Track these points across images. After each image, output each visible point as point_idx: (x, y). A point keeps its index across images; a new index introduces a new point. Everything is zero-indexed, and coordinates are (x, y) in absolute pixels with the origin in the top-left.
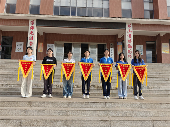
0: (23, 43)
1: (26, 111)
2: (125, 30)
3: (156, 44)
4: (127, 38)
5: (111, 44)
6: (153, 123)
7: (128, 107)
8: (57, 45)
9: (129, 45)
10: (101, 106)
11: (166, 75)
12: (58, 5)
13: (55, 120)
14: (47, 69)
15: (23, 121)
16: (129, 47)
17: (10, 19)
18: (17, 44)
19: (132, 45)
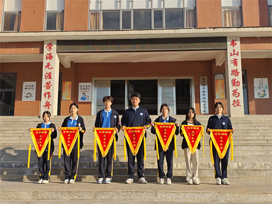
9: (234, 81)
10: (148, 198)
16: (234, 85)
18: (24, 87)
19: (241, 80)
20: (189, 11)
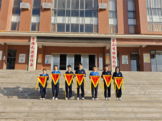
0: (25, 55)
1: (31, 108)
2: (110, 44)
4: (112, 51)
5: (100, 54)
8: (54, 56)
9: (113, 56)
15: (29, 113)
18: (20, 56)
19: (116, 56)
20: (95, 25)
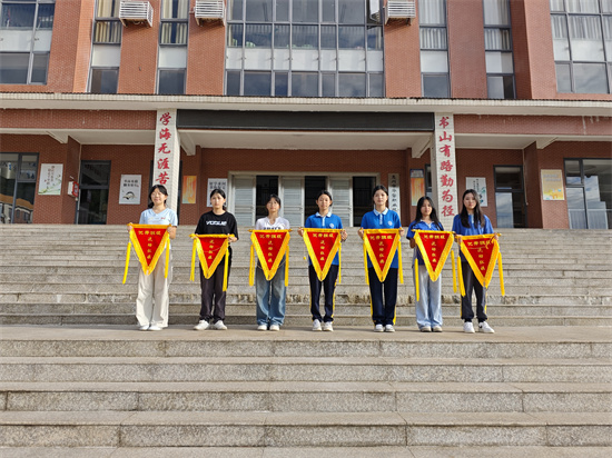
0: (139, 177)
1: (152, 367)
2: (430, 134)
3: (525, 174)
4: (440, 157)
5: (390, 175)
6: (521, 398)
7: (447, 356)
8: (236, 183)
9: (444, 177)
10: (367, 352)
11: (556, 262)
12: (238, 66)
13: (235, 393)
14: (211, 248)
15: (144, 396)
16: (444, 184)
17: (102, 111)
18: (122, 182)
19: (454, 177)
20: (374, 76)
